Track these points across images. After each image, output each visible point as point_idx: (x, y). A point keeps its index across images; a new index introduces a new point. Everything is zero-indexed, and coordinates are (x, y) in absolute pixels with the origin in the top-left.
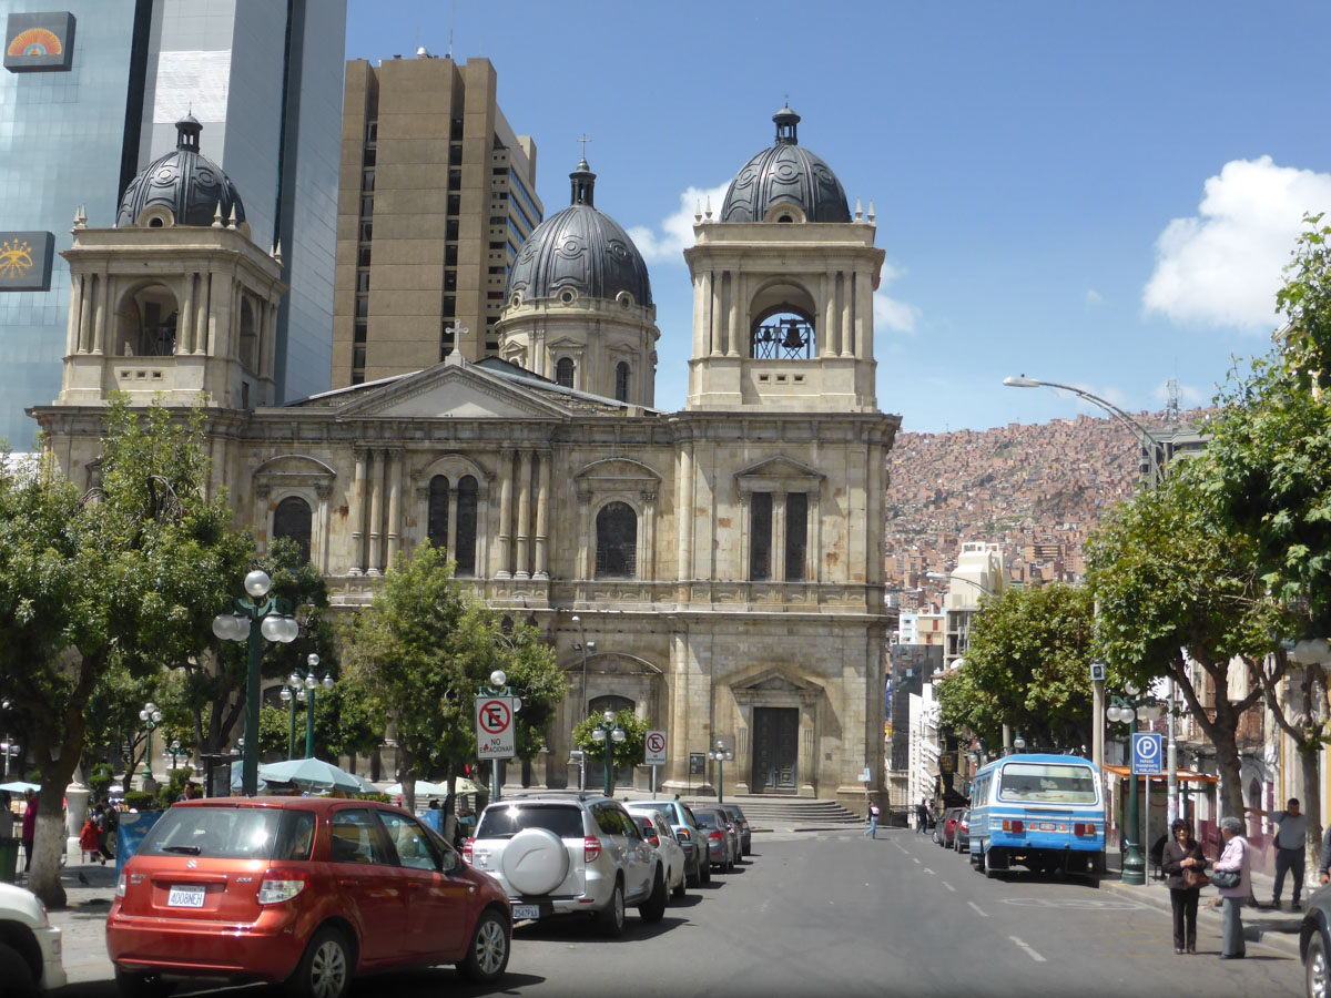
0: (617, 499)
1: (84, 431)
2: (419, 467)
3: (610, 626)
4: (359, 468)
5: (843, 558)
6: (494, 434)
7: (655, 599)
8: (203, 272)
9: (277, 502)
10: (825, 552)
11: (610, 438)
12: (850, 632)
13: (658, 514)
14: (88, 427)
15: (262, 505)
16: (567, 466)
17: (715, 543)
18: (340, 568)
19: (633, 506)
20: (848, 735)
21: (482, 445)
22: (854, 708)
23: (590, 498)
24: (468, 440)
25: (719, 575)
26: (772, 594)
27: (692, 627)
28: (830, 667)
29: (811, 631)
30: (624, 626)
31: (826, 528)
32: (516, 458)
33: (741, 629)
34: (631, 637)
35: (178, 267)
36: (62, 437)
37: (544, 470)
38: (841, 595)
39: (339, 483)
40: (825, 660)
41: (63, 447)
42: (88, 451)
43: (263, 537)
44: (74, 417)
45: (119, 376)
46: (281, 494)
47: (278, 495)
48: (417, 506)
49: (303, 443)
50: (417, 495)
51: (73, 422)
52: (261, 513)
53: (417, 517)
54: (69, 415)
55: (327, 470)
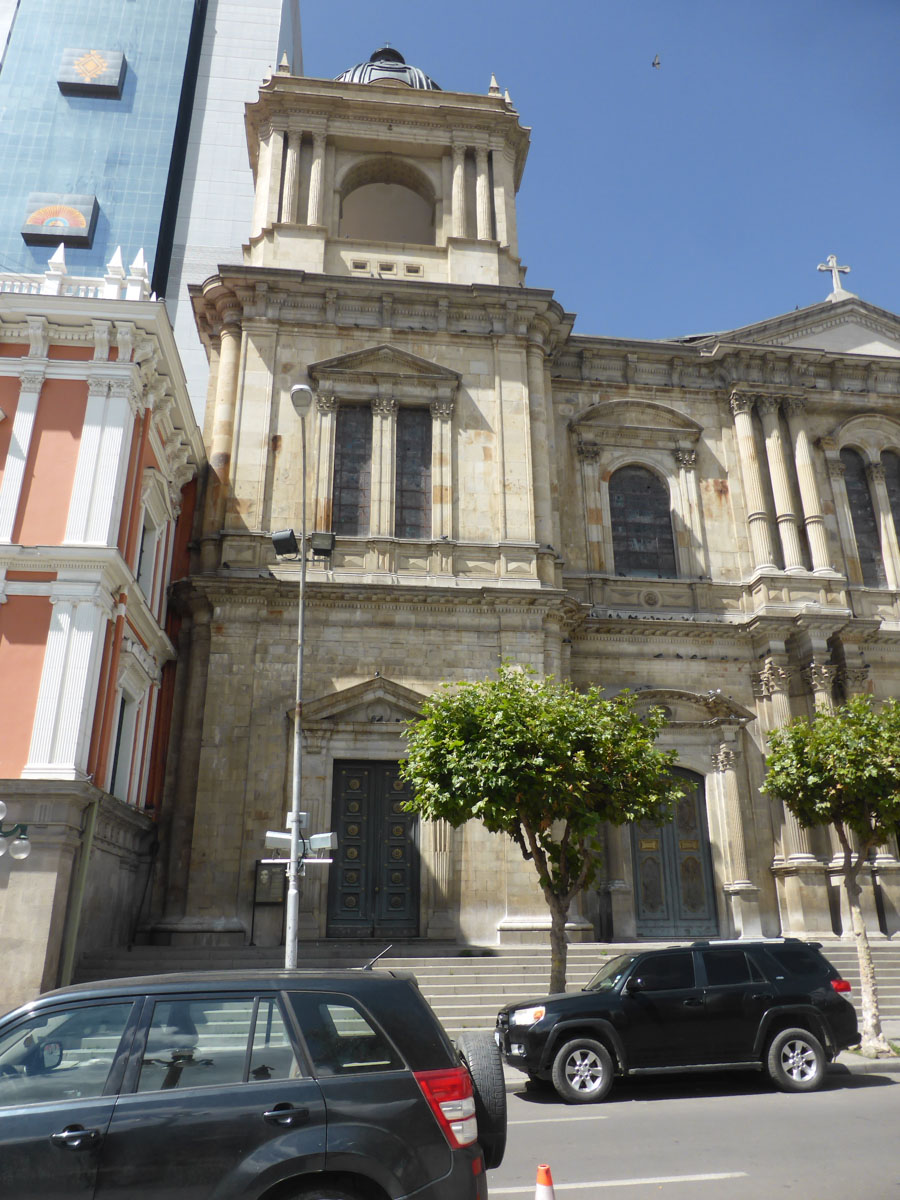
2: (823, 430)
4: (742, 421)
9: (612, 469)
14: (308, 316)
15: (590, 471)
18: (729, 571)
24: (892, 395)
35: (441, 138)
36: (262, 324)
39: (704, 448)
41: (265, 342)
42: (309, 352)
43: (599, 519)
44: (288, 295)
45: (349, 265)
46: (618, 458)
47: (612, 461)
48: (830, 485)
49: (644, 389)
50: (827, 469)
51: (283, 305)
52: (590, 483)
53: (833, 501)
54: (280, 290)
55: (689, 424)
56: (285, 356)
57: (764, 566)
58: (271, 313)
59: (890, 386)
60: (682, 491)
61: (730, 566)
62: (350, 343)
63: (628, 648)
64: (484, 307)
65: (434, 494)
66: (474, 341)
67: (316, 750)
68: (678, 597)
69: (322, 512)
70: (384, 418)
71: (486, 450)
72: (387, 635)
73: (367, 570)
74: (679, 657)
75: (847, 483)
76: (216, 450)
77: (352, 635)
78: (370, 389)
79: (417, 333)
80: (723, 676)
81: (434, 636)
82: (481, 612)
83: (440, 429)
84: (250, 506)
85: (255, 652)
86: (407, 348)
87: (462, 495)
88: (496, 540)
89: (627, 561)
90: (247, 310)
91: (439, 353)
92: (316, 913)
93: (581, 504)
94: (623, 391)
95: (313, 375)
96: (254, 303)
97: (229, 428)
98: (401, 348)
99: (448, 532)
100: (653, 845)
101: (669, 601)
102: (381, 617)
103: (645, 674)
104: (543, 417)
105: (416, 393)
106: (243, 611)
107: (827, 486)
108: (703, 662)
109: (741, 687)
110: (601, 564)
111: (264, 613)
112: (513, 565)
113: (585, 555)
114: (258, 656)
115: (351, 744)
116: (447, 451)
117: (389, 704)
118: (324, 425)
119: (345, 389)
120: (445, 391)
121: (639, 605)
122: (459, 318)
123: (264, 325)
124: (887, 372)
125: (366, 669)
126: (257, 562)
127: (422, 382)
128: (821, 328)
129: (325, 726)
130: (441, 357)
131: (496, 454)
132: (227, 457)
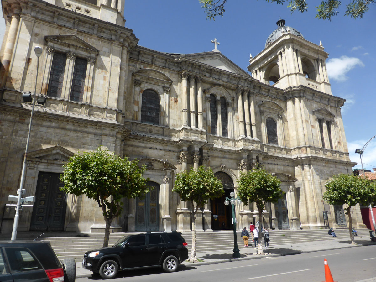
0: (271, 116)
2: (206, 88)
4: (184, 81)
5: (342, 143)
7: (287, 153)
9: (144, 89)
10: (336, 141)
11: (267, 94)
13: (283, 123)
15: (137, 89)
16: (255, 100)
17: (312, 133)
19: (275, 119)
21: (231, 84)
24: (225, 82)
25: (315, 145)
26: (328, 152)
27: (313, 161)
31: (336, 133)
32: (243, 94)
33: (324, 164)
41: (29, 24)
43: (138, 104)
44: (40, 9)
45: (65, 4)
46: (146, 86)
47: (145, 87)
48: (206, 104)
49: (157, 67)
50: (206, 100)
51: (38, 12)
52: (137, 93)
53: (206, 109)
54: (38, 7)
55: (169, 80)
56: (36, 30)
57: (185, 125)
58: (33, 14)
59: (225, 79)
60: (164, 99)
61: (175, 124)
62: (61, 31)
63: (141, 144)
64: (110, 30)
65: (85, 88)
66: (105, 40)
67: (33, 168)
68: (159, 131)
69: (44, 88)
70: (71, 60)
71: (104, 77)
72: (63, 132)
73: (59, 110)
74: (157, 149)
75: (211, 104)
76: (5, 58)
77: (51, 130)
78: (66, 49)
79: (86, 33)
80: (169, 156)
81: (80, 134)
82: (96, 128)
83: (90, 67)
84: (17, 81)
85: (13, 132)
86: (82, 38)
87: (94, 90)
88: (104, 106)
89: (145, 118)
90: (23, 11)
91: (93, 42)
92: (27, 222)
93: (133, 99)
94: (151, 66)
95: (46, 40)
96: (27, 9)
97: (11, 51)
98: (80, 37)
99: (88, 101)
100: (143, 204)
101: (156, 132)
102: (62, 126)
103: (146, 153)
104: (124, 70)
105: (84, 53)
106: (9, 117)
107: (205, 104)
108: (164, 151)
109: (174, 160)
110: (137, 118)
111: (18, 119)
112: (108, 115)
113: (132, 115)
114: (14, 134)
115: (46, 167)
116: (91, 75)
117: (61, 155)
118: (49, 58)
119: (57, 47)
120: (93, 55)
121: (147, 132)
122: (101, 31)
123: (29, 17)
124: (225, 75)
125: (54, 142)
126: (17, 101)
127: (85, 50)
128: (209, 59)
129: (37, 160)
130: (93, 43)
131: (108, 79)
132: (9, 62)
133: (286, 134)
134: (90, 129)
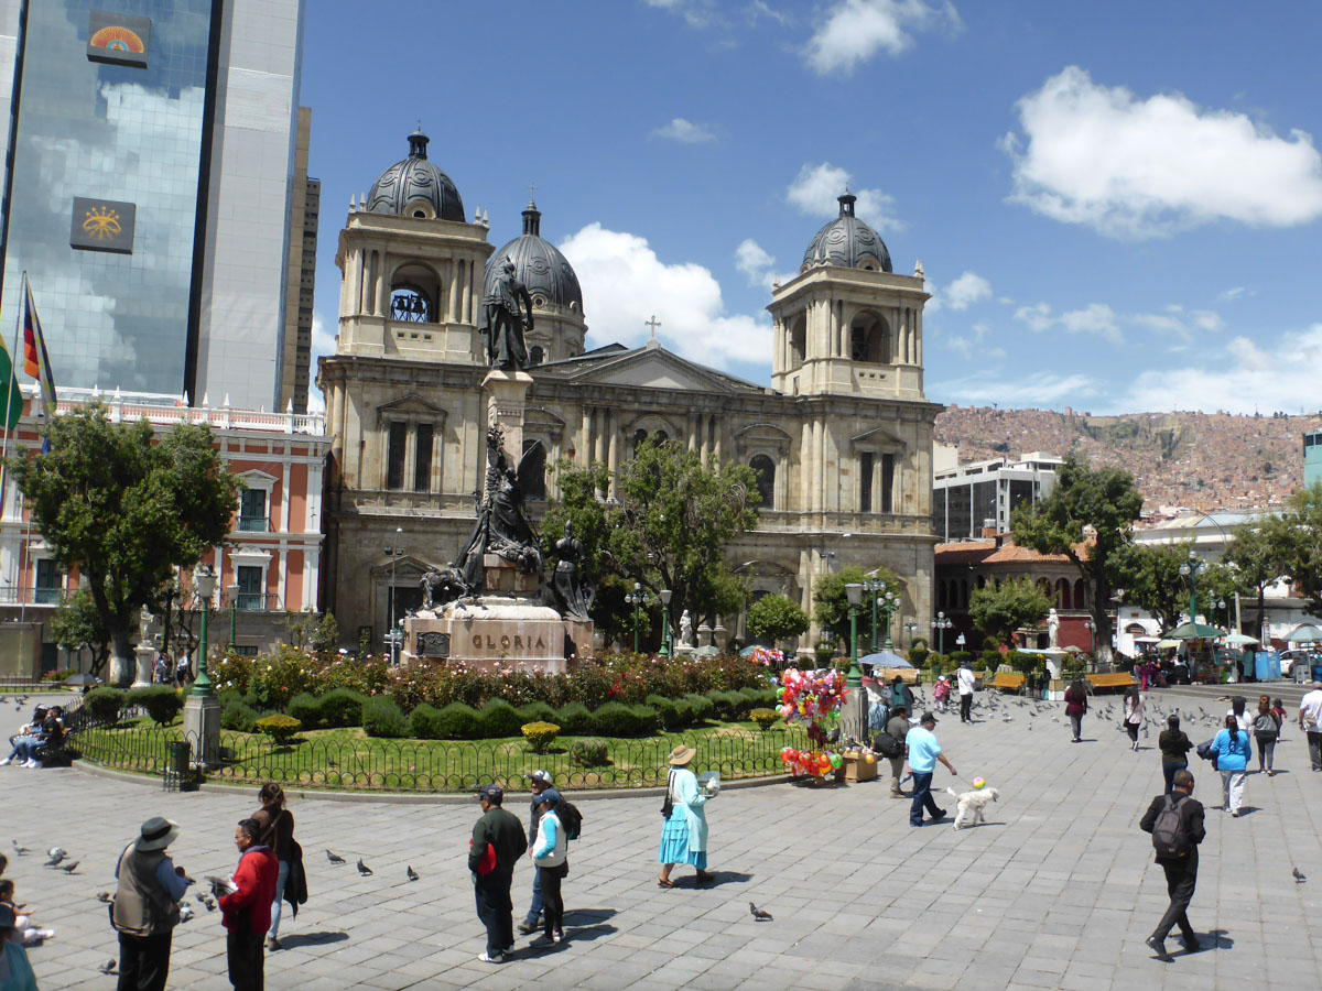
0: (763, 453)
1: (374, 378)
2: (627, 422)
3: (759, 542)
4: (586, 421)
5: (916, 498)
6: (683, 402)
7: (789, 524)
8: (467, 259)
10: (905, 494)
11: (758, 409)
12: (921, 547)
13: (790, 464)
14: (377, 375)
16: (729, 427)
17: (840, 486)
19: (773, 458)
20: (920, 615)
21: (675, 409)
22: (923, 597)
23: (745, 452)
24: (665, 405)
25: (842, 508)
26: (874, 521)
27: (827, 543)
28: (909, 570)
29: (897, 546)
30: (768, 542)
31: (906, 478)
32: (699, 421)
33: (856, 544)
34: (773, 550)
35: (446, 253)
36: (355, 381)
37: (718, 431)
38: (914, 522)
39: (567, 432)
40: (905, 566)
41: (356, 391)
42: (377, 395)
45: (396, 335)
50: (624, 443)
55: (560, 420)
56: (366, 397)
58: (361, 376)
59: (664, 401)
60: (552, 455)
62: (398, 391)
65: (433, 470)
69: (384, 480)
70: (412, 432)
71: (457, 448)
72: (411, 535)
73: (401, 510)
76: (335, 446)
78: (405, 417)
79: (429, 386)
81: (430, 536)
83: (437, 439)
84: (352, 477)
85: (357, 542)
86: (422, 393)
87: (445, 471)
88: (459, 493)
90: (348, 373)
91: (438, 396)
95: (379, 410)
96: (352, 369)
97: (341, 435)
99: (438, 489)
105: (427, 419)
106: (351, 525)
111: (360, 526)
112: (465, 507)
114: (358, 544)
115: (396, 582)
116: (440, 449)
117: (412, 566)
118: (385, 436)
119: (394, 417)
120: (440, 418)
122: (449, 376)
126: (353, 504)
127: (430, 414)
129: (386, 575)
130: (439, 398)
131: (462, 451)
132: (340, 451)
133: (794, 485)
134: (443, 528)
